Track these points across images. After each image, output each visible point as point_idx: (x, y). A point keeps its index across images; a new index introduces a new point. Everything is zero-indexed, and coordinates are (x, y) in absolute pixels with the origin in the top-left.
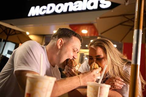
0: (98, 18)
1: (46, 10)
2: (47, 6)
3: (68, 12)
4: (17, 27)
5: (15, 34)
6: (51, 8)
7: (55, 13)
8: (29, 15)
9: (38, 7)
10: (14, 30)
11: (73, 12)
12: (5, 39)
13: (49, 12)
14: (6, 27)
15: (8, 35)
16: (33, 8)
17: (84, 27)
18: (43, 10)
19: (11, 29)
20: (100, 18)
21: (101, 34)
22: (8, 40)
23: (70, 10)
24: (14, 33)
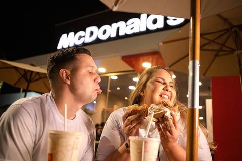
0: (161, 44)
1: (84, 36)
2: (85, 31)
3: (118, 37)
4: (41, 68)
5: (40, 78)
6: (92, 33)
7: (98, 41)
8: (59, 47)
9: (71, 34)
10: (38, 73)
11: (126, 36)
12: (25, 88)
13: (88, 40)
14: (24, 70)
15: (29, 81)
16: (64, 36)
17: (145, 58)
18: (80, 37)
19: (32, 72)
20: (164, 43)
21: (170, 67)
22: (30, 89)
23: (121, 33)
24: (37, 77)
